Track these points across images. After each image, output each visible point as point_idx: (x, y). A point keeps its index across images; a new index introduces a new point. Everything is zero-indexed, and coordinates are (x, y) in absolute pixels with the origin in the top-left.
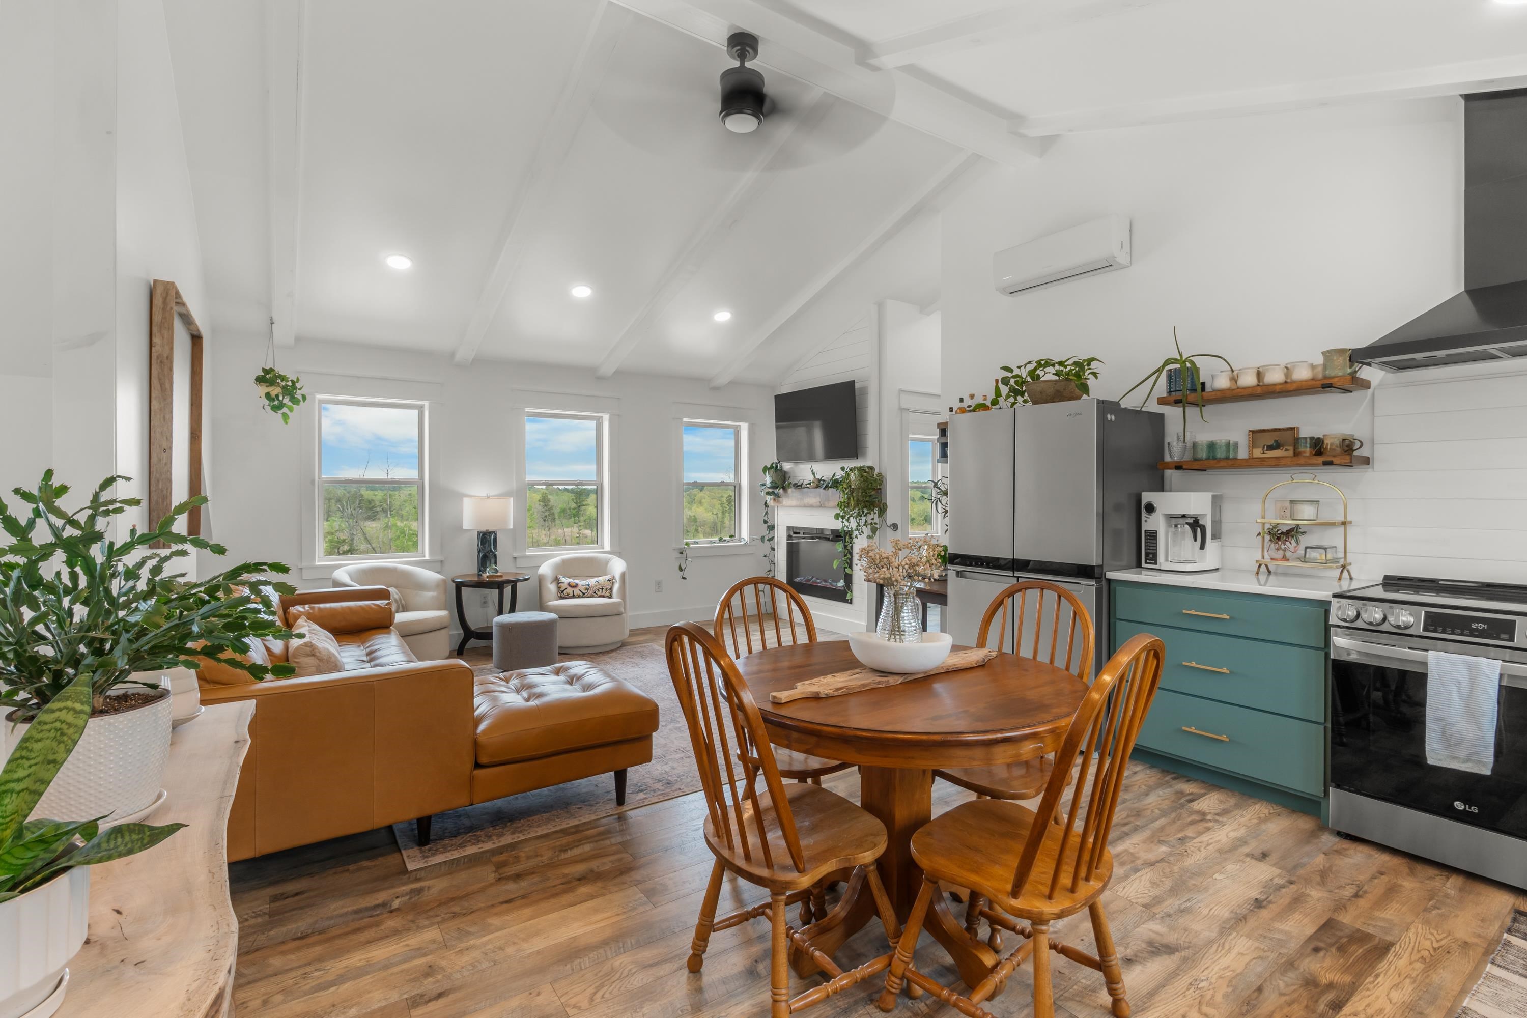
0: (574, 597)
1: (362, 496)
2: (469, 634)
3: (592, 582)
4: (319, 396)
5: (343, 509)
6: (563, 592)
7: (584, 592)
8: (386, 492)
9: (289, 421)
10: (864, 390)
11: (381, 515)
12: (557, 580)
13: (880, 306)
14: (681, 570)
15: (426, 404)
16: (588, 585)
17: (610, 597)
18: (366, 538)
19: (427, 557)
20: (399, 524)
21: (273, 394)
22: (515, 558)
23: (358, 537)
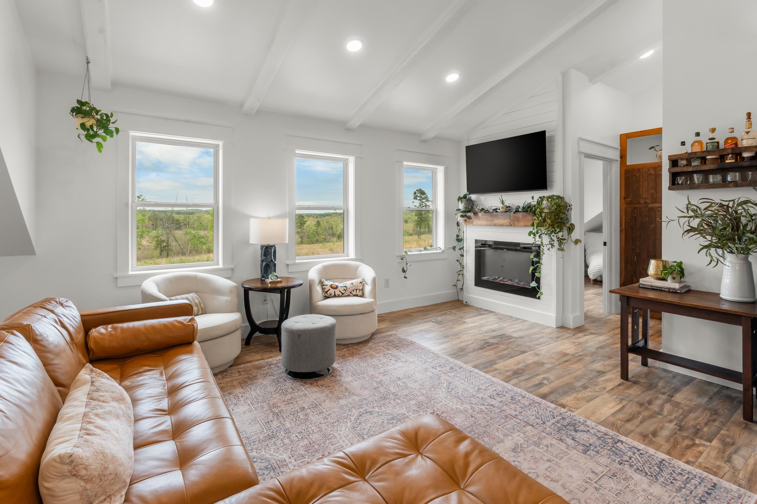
0: (335, 296)
1: (174, 217)
2: (254, 327)
3: (348, 283)
4: (132, 133)
5: (164, 224)
6: (326, 292)
7: (343, 292)
8: (186, 215)
9: (103, 150)
10: (552, 137)
11: (183, 227)
12: (321, 283)
13: (565, 75)
14: (404, 271)
15: (221, 143)
16: (346, 287)
17: (362, 296)
18: (175, 239)
19: (221, 266)
20: (192, 232)
21: (88, 124)
22: (288, 265)
23: (171, 239)
